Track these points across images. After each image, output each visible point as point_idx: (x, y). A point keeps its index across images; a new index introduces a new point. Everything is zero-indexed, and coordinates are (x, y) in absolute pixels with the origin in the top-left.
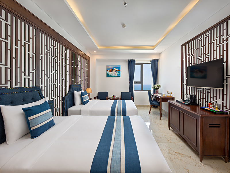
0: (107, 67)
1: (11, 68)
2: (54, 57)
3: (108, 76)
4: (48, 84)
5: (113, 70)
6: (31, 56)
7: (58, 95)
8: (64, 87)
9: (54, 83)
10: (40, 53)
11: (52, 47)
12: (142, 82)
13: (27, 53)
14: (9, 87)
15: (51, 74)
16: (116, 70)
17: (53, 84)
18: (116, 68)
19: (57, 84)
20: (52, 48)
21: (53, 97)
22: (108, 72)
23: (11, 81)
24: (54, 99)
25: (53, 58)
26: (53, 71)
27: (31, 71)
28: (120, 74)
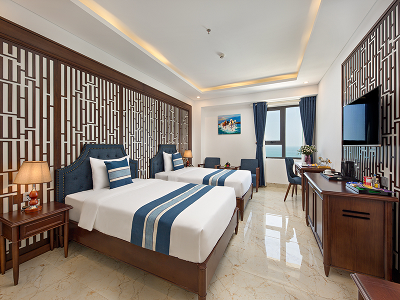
0: (219, 118)
1: (99, 126)
2: (139, 111)
3: (221, 132)
4: (132, 142)
5: (228, 122)
6: (115, 114)
7: (143, 155)
8: (150, 147)
9: (138, 141)
10: (124, 109)
11: (137, 101)
12: (282, 142)
13: (112, 110)
14: (97, 143)
15: (135, 131)
16: (233, 122)
17: (137, 143)
18: (234, 119)
19: (142, 142)
20: (136, 103)
21: (137, 158)
22: (221, 126)
23: (99, 138)
24: (139, 159)
25: (137, 113)
26: (137, 128)
27: (115, 128)
28: (239, 129)
